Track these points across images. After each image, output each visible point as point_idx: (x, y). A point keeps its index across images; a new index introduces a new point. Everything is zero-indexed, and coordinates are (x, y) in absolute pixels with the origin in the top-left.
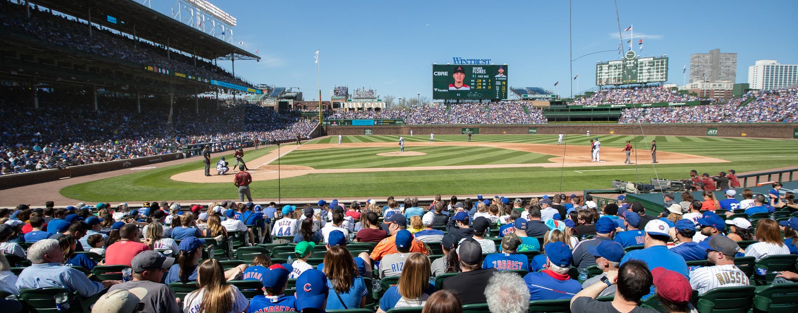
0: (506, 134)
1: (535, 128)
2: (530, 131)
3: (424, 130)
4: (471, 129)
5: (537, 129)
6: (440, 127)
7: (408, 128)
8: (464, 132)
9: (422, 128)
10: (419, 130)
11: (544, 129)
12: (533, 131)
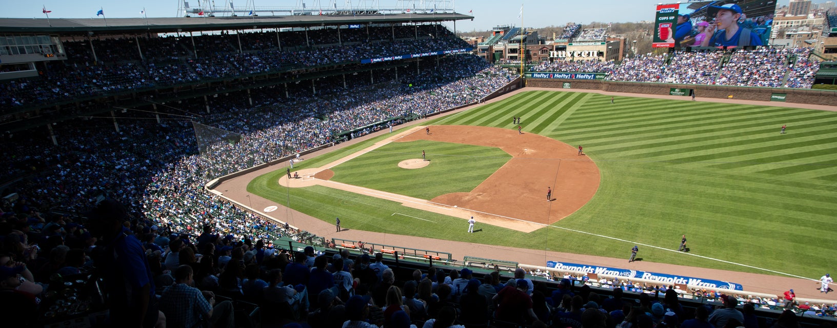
0: (732, 98)
1: (783, 93)
2: (773, 97)
3: (623, 87)
4: (682, 90)
5: (787, 95)
6: (642, 85)
7: (606, 85)
8: (672, 92)
9: (622, 85)
10: (618, 86)
11: (799, 96)
12: (779, 97)
